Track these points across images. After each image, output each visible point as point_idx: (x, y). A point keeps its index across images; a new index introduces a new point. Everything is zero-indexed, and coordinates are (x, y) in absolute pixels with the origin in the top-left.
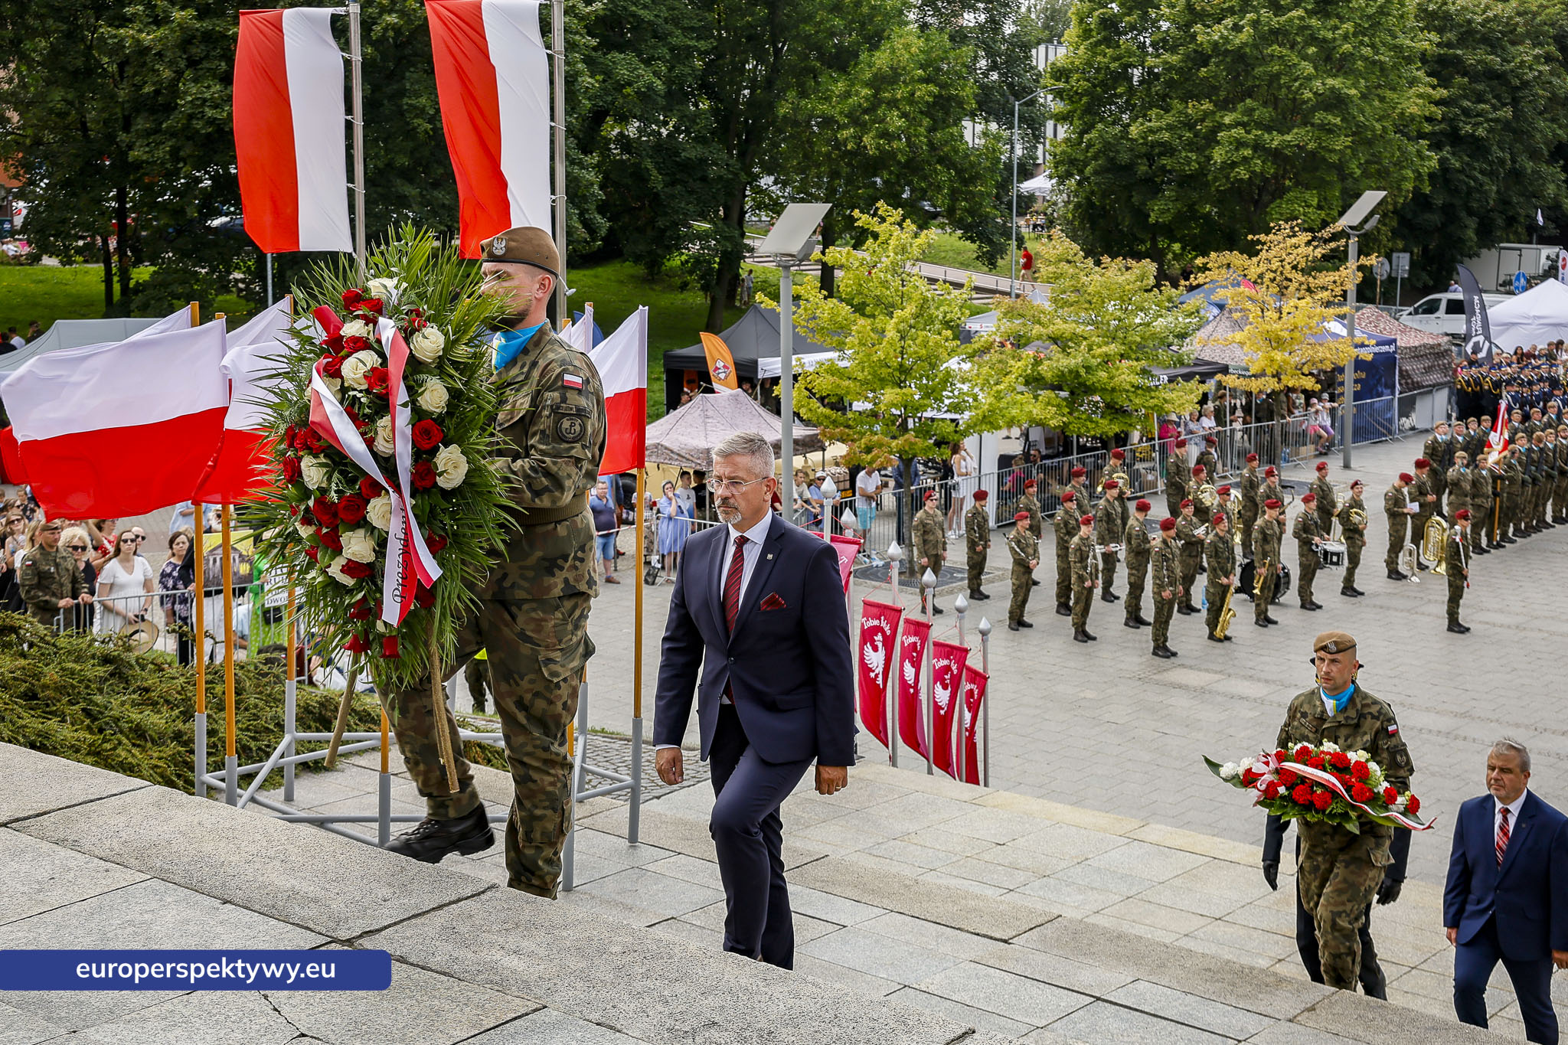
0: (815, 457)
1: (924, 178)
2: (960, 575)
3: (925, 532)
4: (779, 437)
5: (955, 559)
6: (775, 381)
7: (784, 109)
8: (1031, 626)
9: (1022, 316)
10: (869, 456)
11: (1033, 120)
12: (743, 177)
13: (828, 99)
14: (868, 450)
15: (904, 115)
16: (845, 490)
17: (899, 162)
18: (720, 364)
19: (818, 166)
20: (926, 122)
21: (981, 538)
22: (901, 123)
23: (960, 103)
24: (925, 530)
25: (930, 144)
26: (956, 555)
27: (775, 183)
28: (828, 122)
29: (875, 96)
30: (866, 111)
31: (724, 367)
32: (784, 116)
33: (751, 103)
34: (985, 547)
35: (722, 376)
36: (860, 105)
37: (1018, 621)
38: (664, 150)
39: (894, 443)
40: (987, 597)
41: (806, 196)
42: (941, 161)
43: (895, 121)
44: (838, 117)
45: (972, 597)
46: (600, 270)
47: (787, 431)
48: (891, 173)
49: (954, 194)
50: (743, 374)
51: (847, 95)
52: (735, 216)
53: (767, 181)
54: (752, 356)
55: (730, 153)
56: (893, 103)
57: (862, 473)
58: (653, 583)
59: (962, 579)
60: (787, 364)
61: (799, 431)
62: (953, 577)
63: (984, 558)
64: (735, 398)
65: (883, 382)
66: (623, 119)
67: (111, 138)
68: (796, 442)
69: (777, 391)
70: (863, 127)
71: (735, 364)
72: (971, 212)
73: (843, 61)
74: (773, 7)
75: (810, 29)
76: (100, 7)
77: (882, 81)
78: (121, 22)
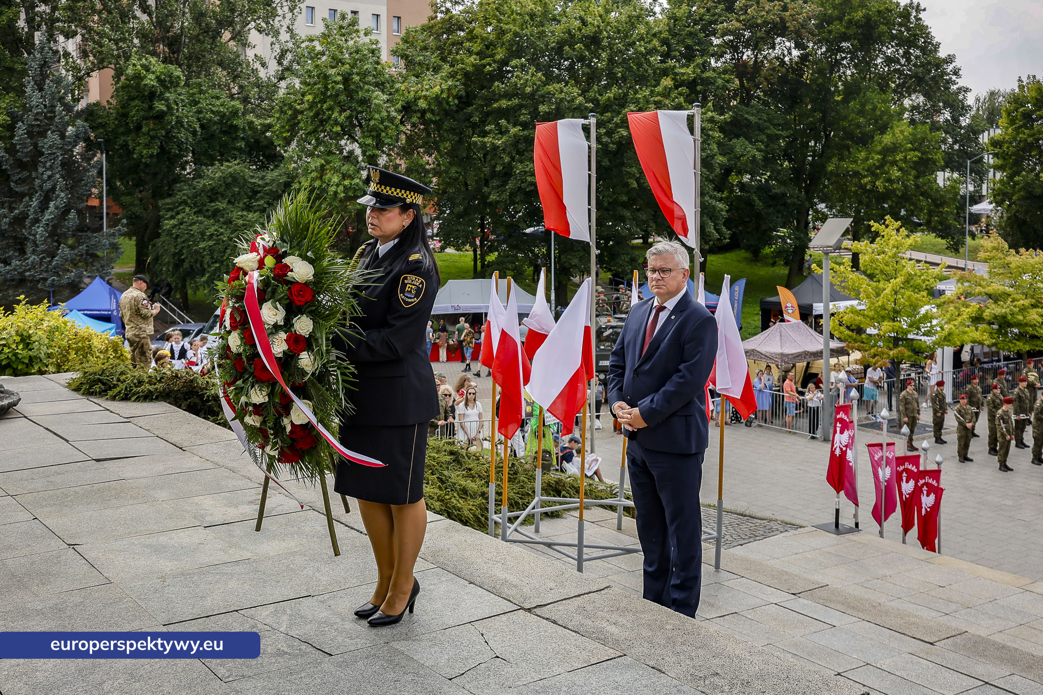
0: (844, 359)
1: (913, 204)
2: (930, 429)
3: (906, 403)
4: (822, 347)
5: (927, 420)
6: (821, 316)
7: (831, 168)
8: (971, 460)
9: (968, 281)
10: (874, 360)
11: (979, 171)
12: (807, 204)
13: (855, 162)
14: (874, 356)
15: (900, 169)
16: (861, 378)
17: (897, 196)
18: (789, 305)
19: (850, 198)
20: (913, 172)
21: (941, 408)
22: (899, 174)
23: (934, 162)
24: (906, 402)
25: (917, 186)
26: (926, 417)
27: (826, 207)
28: (856, 174)
29: (883, 159)
30: (878, 168)
31: (792, 307)
32: (831, 171)
33: (812, 164)
34: (943, 414)
35: (790, 311)
36: (874, 164)
37: (964, 457)
38: (763, 189)
39: (891, 353)
40: (945, 442)
41: (843, 214)
42: (922, 194)
43: (896, 173)
44: (861, 171)
45: (936, 442)
46: (728, 255)
47: (826, 344)
48: (893, 201)
49: (930, 214)
50: (803, 312)
51: (867, 159)
52: (803, 225)
53: (822, 206)
54: (808, 302)
55: (800, 191)
56: (894, 163)
57: (870, 369)
58: (750, 426)
59: (931, 431)
60: (826, 307)
61: (834, 344)
62: (925, 430)
63: (943, 420)
64: (798, 325)
65: (883, 318)
66: (740, 173)
67: (479, 190)
68: (832, 350)
69: (822, 321)
70: (876, 177)
71: (799, 306)
72: (941, 223)
73: (864, 140)
74: (824, 112)
75: (846, 124)
76: (474, 126)
77: (887, 151)
78: (484, 134)
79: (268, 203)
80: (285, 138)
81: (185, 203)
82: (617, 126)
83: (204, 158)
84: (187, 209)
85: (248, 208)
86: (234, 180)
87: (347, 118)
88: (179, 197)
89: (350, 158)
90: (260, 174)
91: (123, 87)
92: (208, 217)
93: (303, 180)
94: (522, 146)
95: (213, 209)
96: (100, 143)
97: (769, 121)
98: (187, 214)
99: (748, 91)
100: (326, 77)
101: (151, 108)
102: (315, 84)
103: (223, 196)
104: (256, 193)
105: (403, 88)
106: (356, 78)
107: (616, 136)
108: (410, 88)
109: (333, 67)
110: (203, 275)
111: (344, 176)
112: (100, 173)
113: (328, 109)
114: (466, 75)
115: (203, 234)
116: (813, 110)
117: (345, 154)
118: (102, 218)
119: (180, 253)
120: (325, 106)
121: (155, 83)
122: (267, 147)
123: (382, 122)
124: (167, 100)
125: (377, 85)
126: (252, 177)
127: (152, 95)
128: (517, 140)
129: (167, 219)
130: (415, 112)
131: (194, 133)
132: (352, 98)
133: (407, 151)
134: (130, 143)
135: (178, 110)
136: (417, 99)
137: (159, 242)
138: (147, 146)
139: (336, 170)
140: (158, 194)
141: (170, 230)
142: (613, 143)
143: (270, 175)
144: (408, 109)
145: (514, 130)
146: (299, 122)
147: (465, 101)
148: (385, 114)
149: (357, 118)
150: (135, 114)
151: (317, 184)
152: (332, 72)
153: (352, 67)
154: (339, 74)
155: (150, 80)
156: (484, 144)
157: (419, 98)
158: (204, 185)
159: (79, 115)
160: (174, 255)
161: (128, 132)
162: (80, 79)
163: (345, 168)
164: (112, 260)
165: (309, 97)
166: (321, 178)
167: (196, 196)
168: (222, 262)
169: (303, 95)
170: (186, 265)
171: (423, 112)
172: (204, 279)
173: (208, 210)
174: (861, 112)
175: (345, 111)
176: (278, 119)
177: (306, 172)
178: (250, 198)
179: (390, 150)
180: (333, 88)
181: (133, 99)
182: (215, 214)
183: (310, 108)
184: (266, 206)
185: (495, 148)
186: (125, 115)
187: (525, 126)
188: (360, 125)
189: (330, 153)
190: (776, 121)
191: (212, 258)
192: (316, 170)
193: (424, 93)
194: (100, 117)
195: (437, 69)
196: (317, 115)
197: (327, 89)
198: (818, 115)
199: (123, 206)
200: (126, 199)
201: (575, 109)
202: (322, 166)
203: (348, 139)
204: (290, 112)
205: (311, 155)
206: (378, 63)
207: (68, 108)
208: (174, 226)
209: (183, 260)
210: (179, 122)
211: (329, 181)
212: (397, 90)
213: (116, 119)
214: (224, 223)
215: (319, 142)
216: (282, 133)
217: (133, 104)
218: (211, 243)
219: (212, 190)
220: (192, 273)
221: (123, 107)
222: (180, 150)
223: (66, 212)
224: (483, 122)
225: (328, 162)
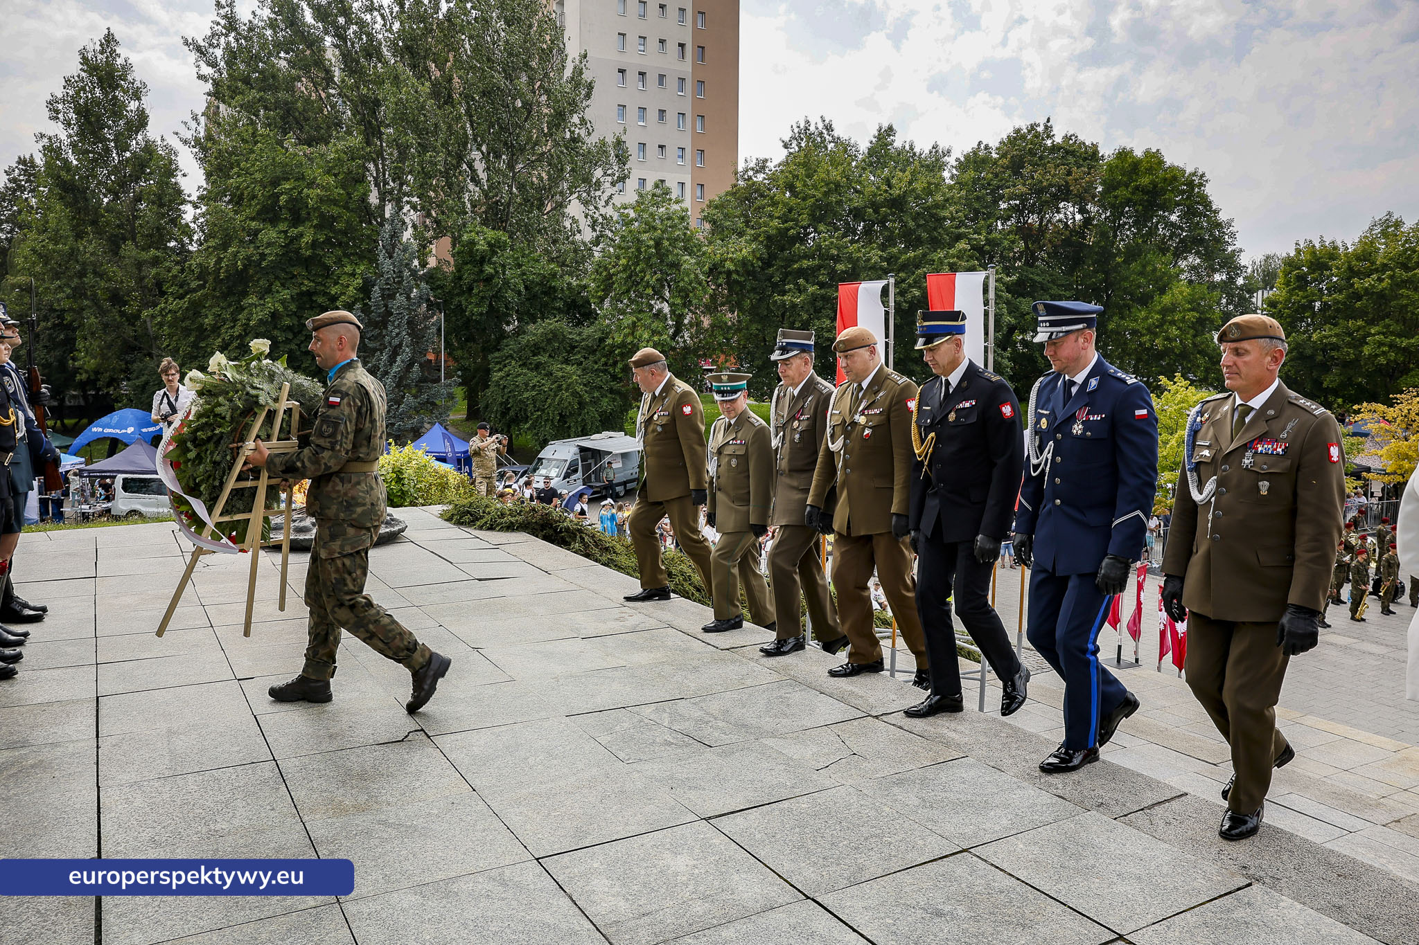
1: (1190, 361)
7: (1111, 325)
13: (1136, 321)
15: (1179, 328)
20: (1192, 332)
22: (1177, 332)
23: (1212, 322)
25: (1194, 344)
28: (1134, 332)
29: (1162, 318)
30: (1157, 327)
36: (1154, 324)
42: (1199, 352)
43: (1174, 331)
44: (1141, 330)
49: (1207, 370)
51: (1146, 318)
56: (1173, 323)
70: (1156, 335)
73: (1145, 300)
74: (1107, 273)
75: (1126, 284)
76: (775, 286)
77: (1165, 311)
78: (784, 293)
79: (585, 358)
80: (600, 297)
81: (511, 356)
82: (910, 286)
83: (528, 316)
84: (513, 362)
85: (567, 361)
86: (554, 336)
87: (657, 280)
88: (507, 351)
89: (659, 315)
90: (577, 330)
91: (458, 253)
92: (532, 370)
93: (616, 335)
94: (820, 304)
95: (535, 362)
96: (439, 303)
97: (1053, 282)
98: (513, 366)
99: (1033, 253)
100: (638, 240)
101: (482, 271)
102: (629, 248)
103: (544, 350)
104: (573, 347)
105: (709, 251)
106: (666, 243)
107: (909, 296)
108: (716, 251)
109: (645, 232)
110: (526, 422)
111: (654, 332)
112: (439, 330)
113: (640, 272)
114: (769, 238)
115: (526, 385)
116: (1096, 272)
117: (654, 311)
118: (439, 370)
119: (507, 402)
120: (638, 269)
121: (486, 247)
122: (582, 306)
123: (690, 284)
124: (494, 263)
125: (686, 249)
126: (570, 333)
127: (483, 260)
128: (814, 298)
129: (496, 371)
130: (721, 273)
131: (519, 293)
132: (662, 261)
133: (711, 309)
134: (463, 302)
135: (504, 274)
136: (723, 261)
137: (488, 392)
138: (477, 305)
139: (647, 327)
140: (487, 349)
141: (497, 382)
142: (905, 301)
143: (588, 331)
144: (714, 270)
145: (811, 289)
146: (613, 283)
147: (767, 264)
148: (692, 276)
149: (666, 280)
150: (467, 278)
151: (629, 339)
152: (645, 237)
153: (663, 232)
154: (651, 239)
155: (482, 246)
156: (783, 302)
157: (726, 261)
158: (528, 341)
159: (422, 278)
160: (501, 404)
161: (462, 293)
162: (424, 247)
163: (654, 325)
164: (448, 409)
165: (623, 261)
166: (633, 334)
167: (521, 350)
168: (543, 411)
169: (618, 258)
170: (512, 413)
171: (729, 273)
172: (527, 426)
173: (531, 364)
174: (1142, 274)
175: (655, 273)
176: (594, 280)
177: (619, 328)
178: (568, 352)
179: (696, 308)
180: (646, 251)
181: (467, 263)
182: (538, 366)
183: (624, 270)
184: (582, 359)
185: (794, 306)
186: (460, 278)
187: (822, 285)
188: (669, 286)
189: (641, 311)
190: (1059, 282)
191: (535, 406)
192: (628, 326)
193: (730, 255)
194: (439, 279)
195: (741, 234)
196: (630, 277)
197: (640, 253)
198: (1101, 276)
199: (456, 360)
200: (459, 353)
201: (871, 268)
202: (634, 323)
203: (658, 299)
204: (604, 274)
205: (623, 312)
206: (687, 229)
207: (414, 273)
208: (502, 378)
209: (509, 409)
210: (506, 283)
211: (641, 337)
212: (704, 253)
213: (452, 281)
214: (546, 375)
215: (631, 301)
216: (597, 292)
217: (466, 267)
218: (534, 393)
219: (535, 345)
220: (516, 421)
221: (459, 270)
222: (507, 308)
223: (410, 365)
224: (783, 281)
225: (639, 320)
